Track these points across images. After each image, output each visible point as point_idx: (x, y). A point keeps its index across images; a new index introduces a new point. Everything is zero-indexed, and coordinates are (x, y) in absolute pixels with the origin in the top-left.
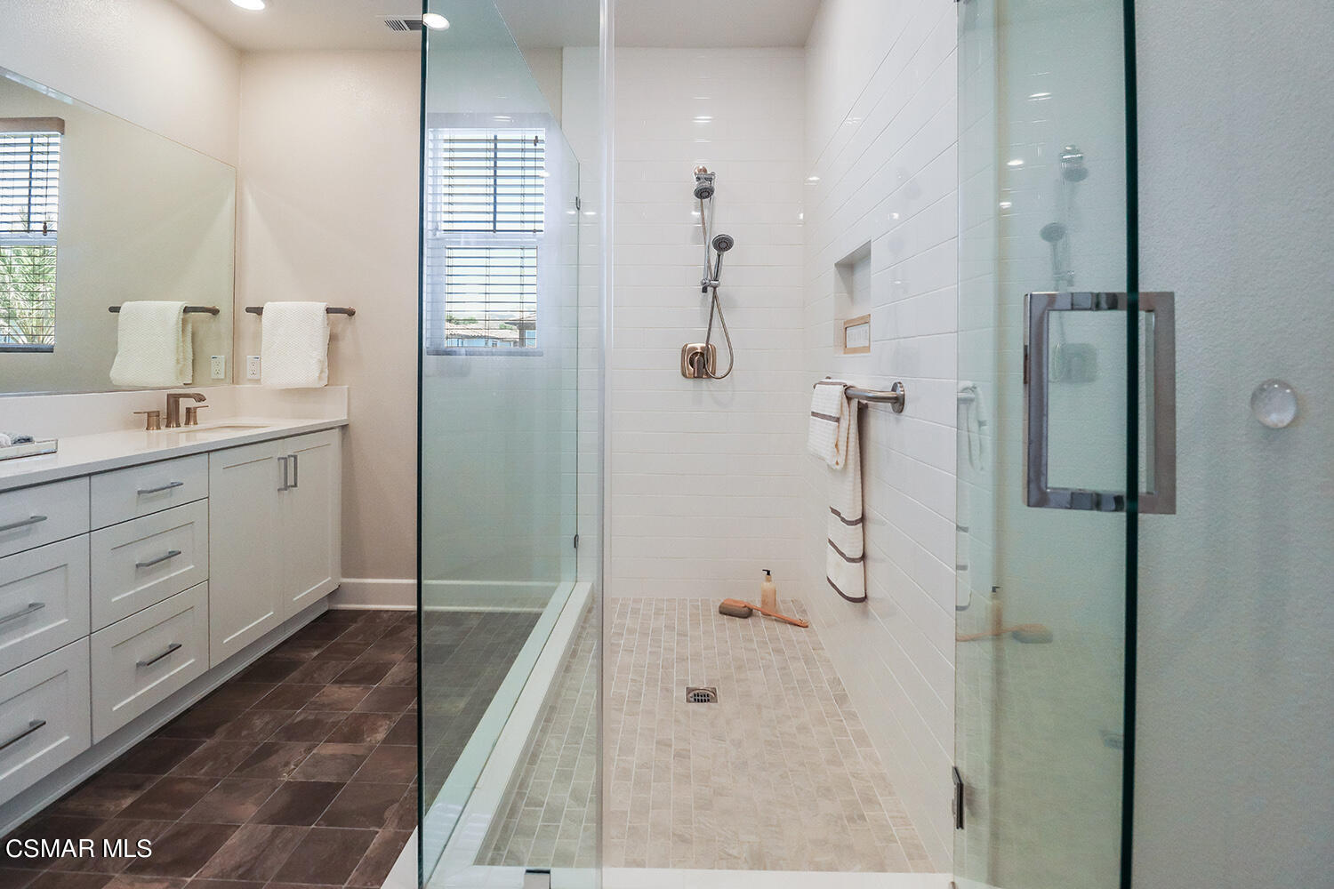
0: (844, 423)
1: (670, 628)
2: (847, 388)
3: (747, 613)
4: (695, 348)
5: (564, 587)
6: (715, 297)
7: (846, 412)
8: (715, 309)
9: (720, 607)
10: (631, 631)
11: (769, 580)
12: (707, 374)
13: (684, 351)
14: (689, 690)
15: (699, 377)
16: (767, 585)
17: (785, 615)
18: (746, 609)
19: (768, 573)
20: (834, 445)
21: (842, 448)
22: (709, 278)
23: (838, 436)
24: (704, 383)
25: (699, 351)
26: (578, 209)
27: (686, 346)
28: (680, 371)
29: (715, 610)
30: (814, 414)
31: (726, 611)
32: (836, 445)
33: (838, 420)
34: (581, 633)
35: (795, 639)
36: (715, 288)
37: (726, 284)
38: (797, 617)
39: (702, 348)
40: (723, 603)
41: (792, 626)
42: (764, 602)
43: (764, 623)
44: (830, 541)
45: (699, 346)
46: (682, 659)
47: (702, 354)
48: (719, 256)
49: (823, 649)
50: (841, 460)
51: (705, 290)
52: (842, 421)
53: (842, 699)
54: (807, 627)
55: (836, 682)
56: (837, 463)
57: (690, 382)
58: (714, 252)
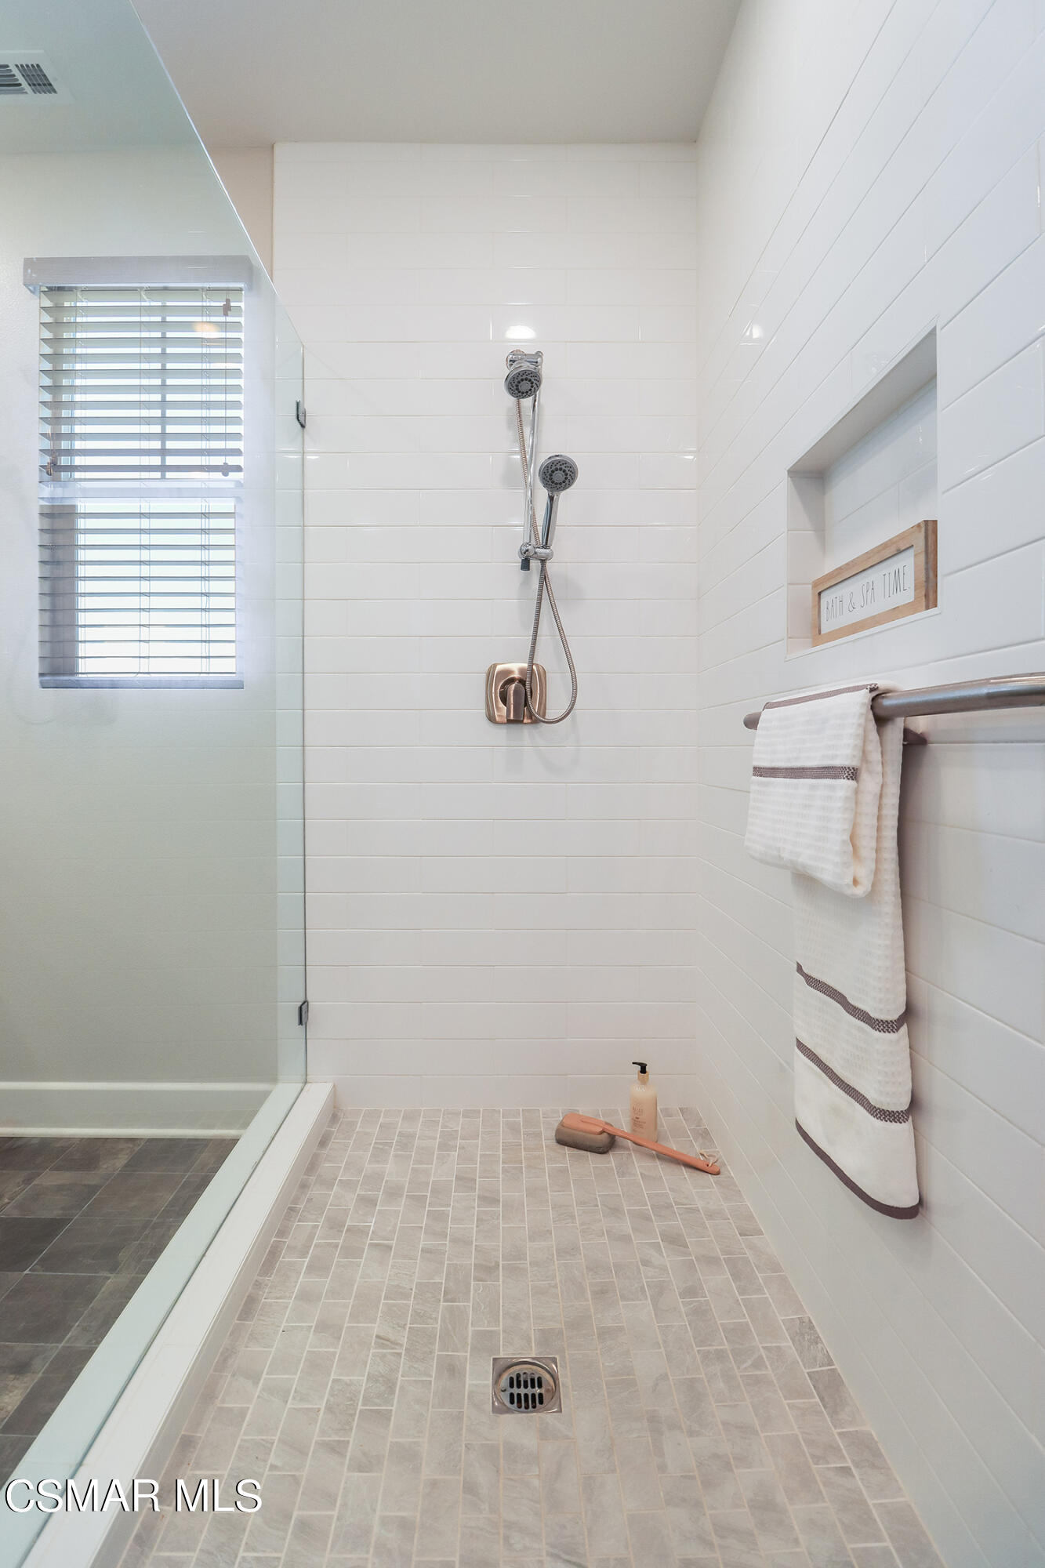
0: (870, 783)
1: (465, 1181)
2: (877, 696)
3: (606, 1144)
4: (509, 672)
5: (282, 1092)
6: (544, 578)
7: (875, 756)
8: (545, 603)
9: (558, 1131)
10: (393, 1193)
11: (644, 1082)
12: (531, 716)
13: (490, 674)
14: (501, 1368)
15: (517, 721)
16: (640, 1092)
17: (674, 1146)
18: (605, 1135)
19: (643, 1070)
20: (846, 837)
21: (867, 845)
22: (533, 542)
23: (856, 814)
24: (526, 732)
25: (516, 675)
26: (303, 426)
27: (495, 666)
28: (484, 711)
29: (548, 1135)
30: (759, 771)
31: (569, 1140)
32: (852, 838)
33: (853, 774)
34: (296, 1200)
35: (700, 1204)
36: (543, 561)
37: (563, 559)
38: (694, 1150)
39: (522, 671)
40: (562, 1124)
41: (690, 1170)
42: (636, 1122)
43: (639, 1165)
44: (800, 1045)
45: (516, 667)
46: (487, 1270)
47: (522, 682)
48: (551, 499)
49: (760, 1233)
50: (865, 872)
51: (526, 565)
52: (864, 776)
53: (830, 1388)
54: (718, 1173)
55: (805, 1332)
56: (855, 882)
57: (501, 733)
58: (543, 493)
